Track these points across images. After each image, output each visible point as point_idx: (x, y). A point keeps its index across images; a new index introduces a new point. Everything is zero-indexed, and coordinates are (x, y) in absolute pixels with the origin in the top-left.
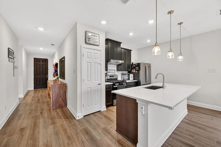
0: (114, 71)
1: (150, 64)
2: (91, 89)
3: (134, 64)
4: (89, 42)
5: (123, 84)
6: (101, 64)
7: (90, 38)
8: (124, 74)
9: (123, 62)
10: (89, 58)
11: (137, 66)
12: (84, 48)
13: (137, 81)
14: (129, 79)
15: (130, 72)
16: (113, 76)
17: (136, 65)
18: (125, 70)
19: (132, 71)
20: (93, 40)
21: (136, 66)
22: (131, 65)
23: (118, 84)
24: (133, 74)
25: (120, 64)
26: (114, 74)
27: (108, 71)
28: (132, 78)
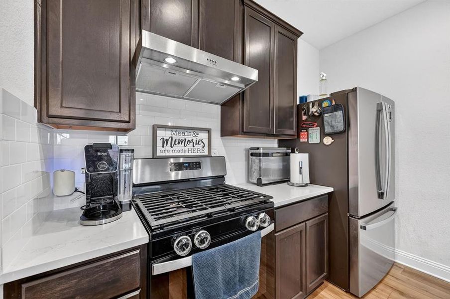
0: (203, 136)
5: (253, 225)
8: (261, 151)
9: (253, 74)
13: (331, 190)
14: (285, 178)
15: (290, 145)
16: (196, 165)
17: (325, 104)
18: (264, 129)
19: (303, 140)
21: (325, 111)
22: (294, 110)
23: (202, 242)
24: (308, 154)
25: (238, 94)
26: (206, 153)
27: (161, 134)
28: (301, 173)
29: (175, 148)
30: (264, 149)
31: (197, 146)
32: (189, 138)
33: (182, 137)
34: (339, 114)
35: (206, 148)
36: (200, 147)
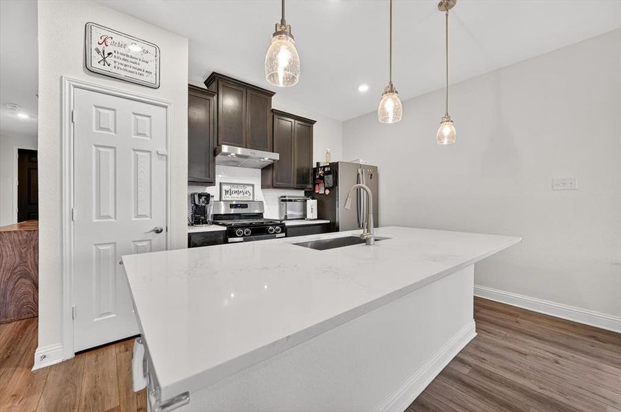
0: (250, 189)
1: (375, 169)
2: (115, 246)
3: (321, 167)
4: (106, 68)
5: (272, 230)
6: (167, 156)
7: (109, 54)
8: (287, 198)
9: (276, 156)
10: (108, 130)
11: (329, 173)
12: (75, 87)
13: (329, 221)
14: (306, 216)
15: (309, 194)
16: (245, 206)
17: (326, 169)
18: (286, 185)
19: (317, 191)
20: (125, 63)
21: (326, 173)
22: (311, 171)
23: (247, 233)
24: (316, 201)
25: (270, 165)
26: (251, 199)
27: (225, 188)
28: (312, 212)
29: (232, 195)
30: (289, 197)
31: (245, 195)
32: (240, 190)
33: (236, 190)
34: (331, 176)
35: (251, 196)
36: (247, 195)
